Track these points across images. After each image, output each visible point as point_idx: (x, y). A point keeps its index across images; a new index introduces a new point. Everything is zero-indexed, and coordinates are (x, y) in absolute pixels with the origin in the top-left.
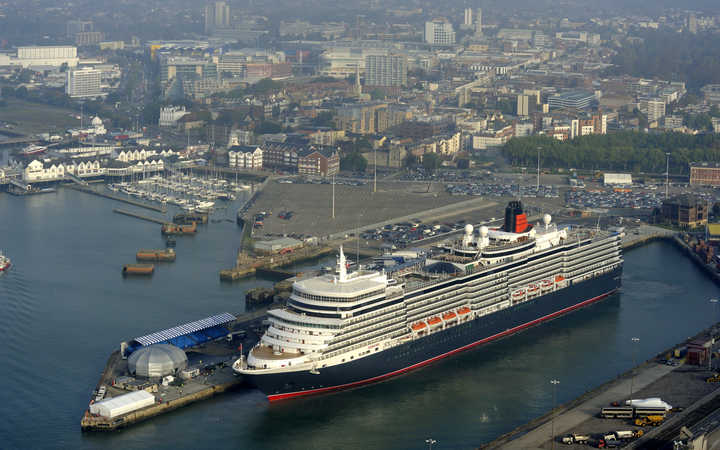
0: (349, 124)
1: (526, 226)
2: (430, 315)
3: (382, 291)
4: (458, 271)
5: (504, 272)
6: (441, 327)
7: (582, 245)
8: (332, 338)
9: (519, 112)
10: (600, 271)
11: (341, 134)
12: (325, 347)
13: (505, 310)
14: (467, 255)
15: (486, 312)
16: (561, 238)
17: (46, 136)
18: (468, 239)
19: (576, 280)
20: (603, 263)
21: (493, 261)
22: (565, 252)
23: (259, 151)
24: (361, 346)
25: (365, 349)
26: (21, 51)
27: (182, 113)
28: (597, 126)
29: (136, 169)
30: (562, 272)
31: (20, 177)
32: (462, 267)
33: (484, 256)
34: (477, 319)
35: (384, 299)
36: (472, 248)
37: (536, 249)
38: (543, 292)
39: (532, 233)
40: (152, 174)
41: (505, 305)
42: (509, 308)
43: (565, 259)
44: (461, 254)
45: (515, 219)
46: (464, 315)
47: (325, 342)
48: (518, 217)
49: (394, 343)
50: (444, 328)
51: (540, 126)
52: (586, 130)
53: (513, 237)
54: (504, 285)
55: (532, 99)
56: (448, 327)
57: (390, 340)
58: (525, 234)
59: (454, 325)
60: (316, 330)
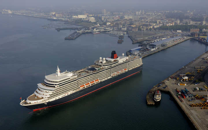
0: (136, 25)
1: (116, 57)
2: (86, 82)
3: (69, 79)
4: (96, 70)
5: (109, 69)
6: (90, 85)
7: (132, 61)
8: (52, 93)
9: (157, 23)
10: (137, 67)
11: (135, 26)
12: (49, 96)
13: (109, 79)
14: (99, 65)
15: (104, 80)
16: (127, 59)
17: (91, 26)
18: (100, 61)
19: (130, 69)
20: (137, 65)
21: (106, 67)
22: (127, 63)
23: (126, 28)
24: (62, 94)
25: (64, 95)
26: (78, 16)
27: (110, 23)
28: (173, 24)
29: (108, 30)
30: (126, 68)
31: (93, 31)
32: (97, 69)
33: (104, 66)
34: (101, 82)
35: (70, 80)
36: (101, 63)
37: (119, 63)
38: (121, 73)
39: (118, 59)
40: (111, 31)
41: (110, 77)
42: (111, 78)
43: (127, 64)
44: (98, 65)
45: (114, 56)
46: (97, 82)
47: (49, 95)
48: (114, 55)
49: (74, 92)
50: (90, 86)
51: (164, 24)
52: (171, 25)
53: (113, 60)
54: (109, 73)
55: (159, 21)
56: (92, 85)
57: (72, 91)
58: (116, 59)
59: (94, 84)
60: (47, 91)
